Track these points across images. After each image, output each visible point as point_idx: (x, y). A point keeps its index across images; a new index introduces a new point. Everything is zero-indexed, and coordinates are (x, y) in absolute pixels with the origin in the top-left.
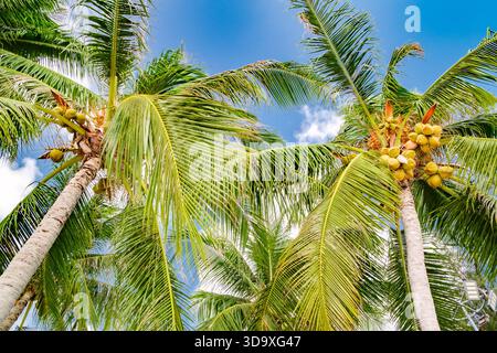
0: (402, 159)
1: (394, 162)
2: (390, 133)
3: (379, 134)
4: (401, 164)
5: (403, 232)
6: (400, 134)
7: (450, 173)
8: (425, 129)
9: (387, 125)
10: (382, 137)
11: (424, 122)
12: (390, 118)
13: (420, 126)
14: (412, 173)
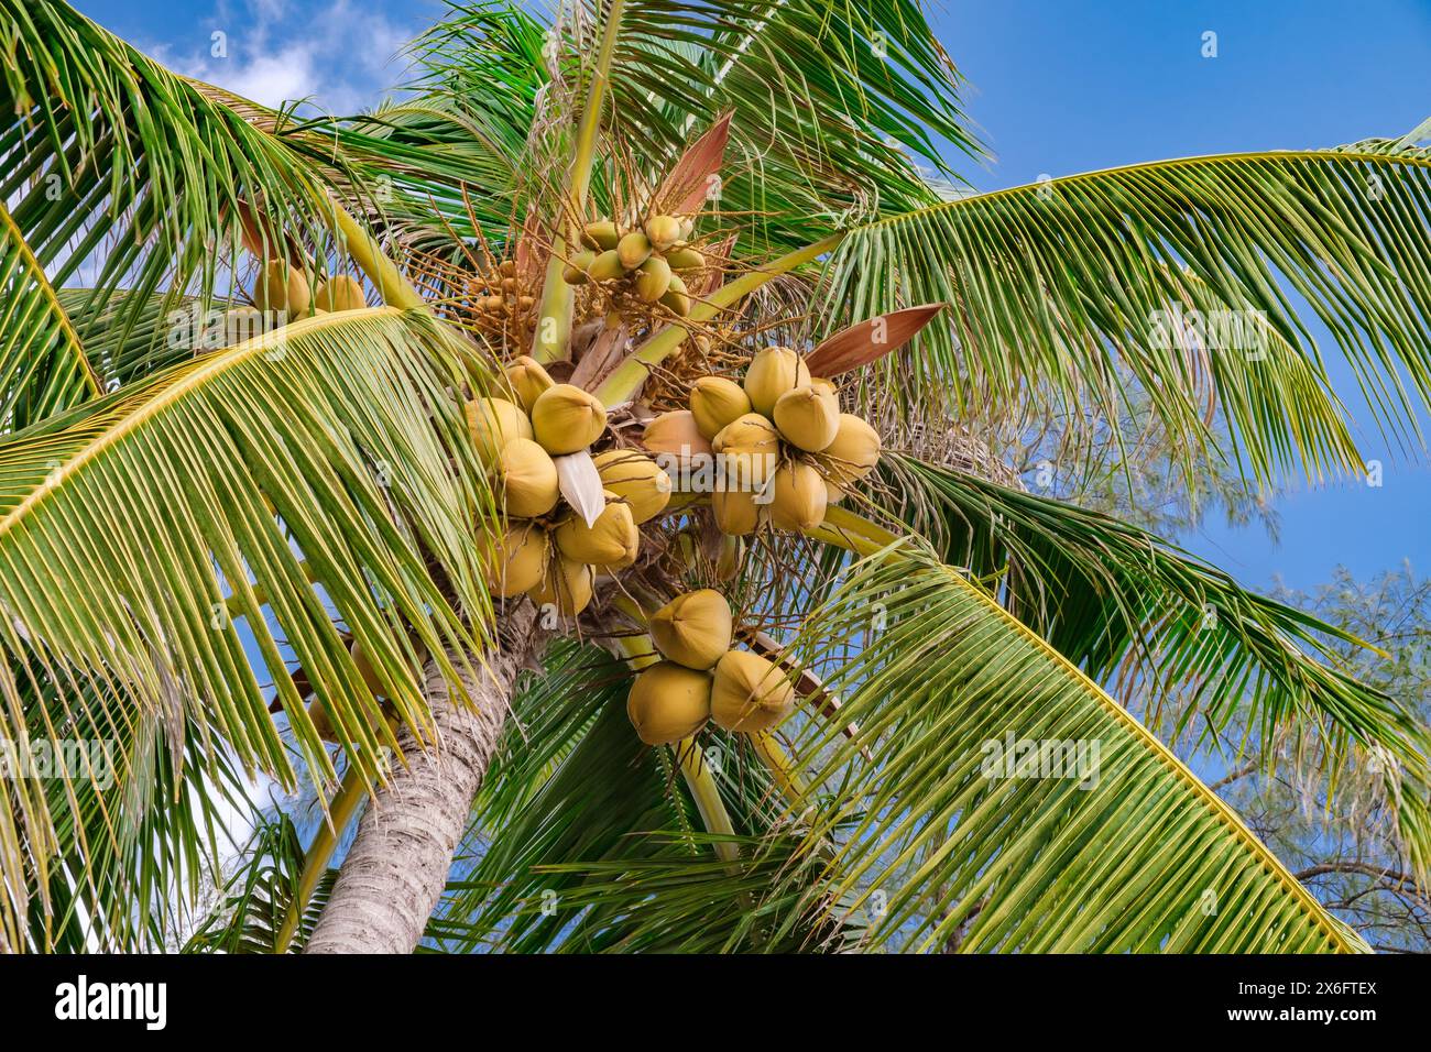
0: (583, 482)
1: (531, 469)
2: (615, 303)
3: (557, 271)
4: (562, 511)
5: (331, 881)
6: (668, 342)
7: (767, 713)
8: (805, 402)
9: (631, 246)
10: (563, 295)
11: (820, 366)
12: (673, 227)
13: (786, 368)
14: (583, 587)
